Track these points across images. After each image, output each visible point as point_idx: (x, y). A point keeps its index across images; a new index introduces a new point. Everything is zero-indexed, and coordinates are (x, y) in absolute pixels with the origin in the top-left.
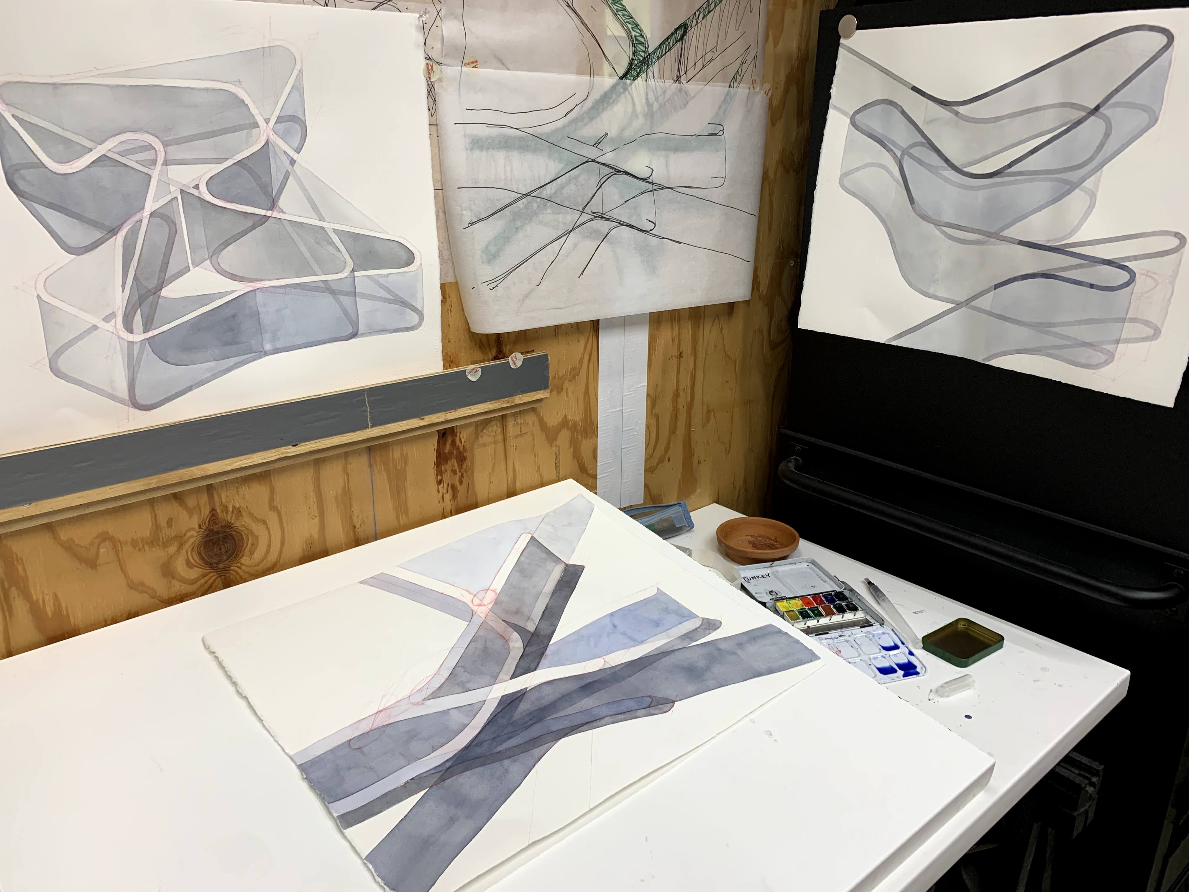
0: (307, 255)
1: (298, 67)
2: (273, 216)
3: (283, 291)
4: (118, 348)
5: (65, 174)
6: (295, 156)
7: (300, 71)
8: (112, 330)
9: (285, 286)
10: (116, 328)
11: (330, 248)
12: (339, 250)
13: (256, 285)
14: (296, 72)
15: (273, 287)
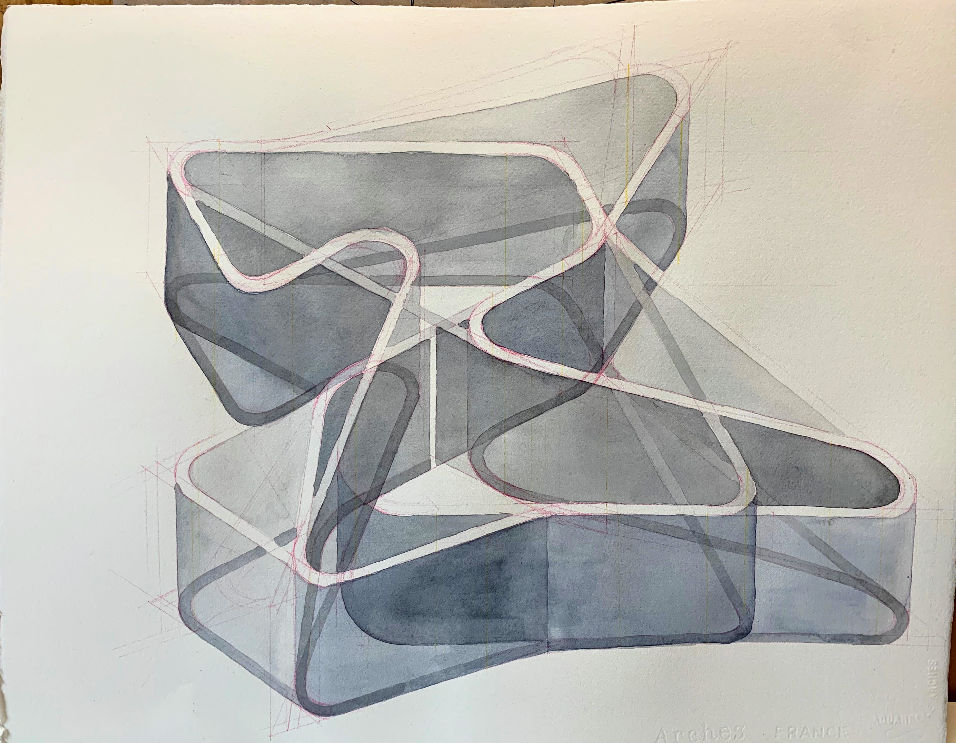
0: (659, 462)
1: (680, 112)
2: (598, 383)
3: (601, 526)
4: (291, 595)
5: (252, 294)
6: (657, 275)
7: (685, 119)
8: (286, 561)
9: (607, 518)
10: (294, 556)
11: (710, 454)
12: (728, 459)
13: (550, 509)
14: (674, 121)
15: (584, 516)
